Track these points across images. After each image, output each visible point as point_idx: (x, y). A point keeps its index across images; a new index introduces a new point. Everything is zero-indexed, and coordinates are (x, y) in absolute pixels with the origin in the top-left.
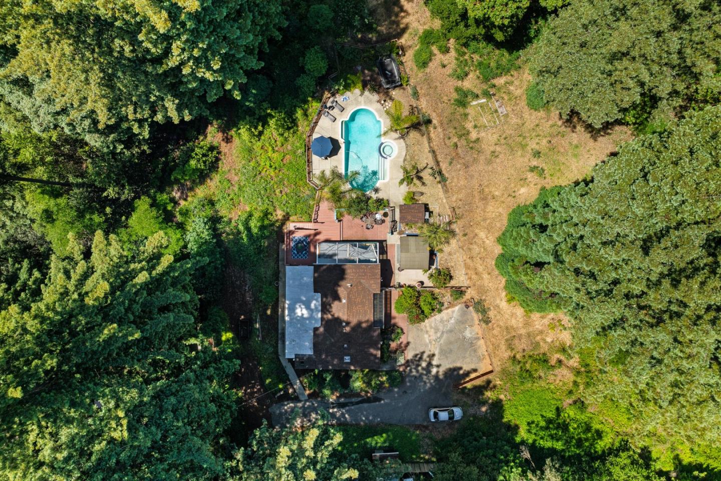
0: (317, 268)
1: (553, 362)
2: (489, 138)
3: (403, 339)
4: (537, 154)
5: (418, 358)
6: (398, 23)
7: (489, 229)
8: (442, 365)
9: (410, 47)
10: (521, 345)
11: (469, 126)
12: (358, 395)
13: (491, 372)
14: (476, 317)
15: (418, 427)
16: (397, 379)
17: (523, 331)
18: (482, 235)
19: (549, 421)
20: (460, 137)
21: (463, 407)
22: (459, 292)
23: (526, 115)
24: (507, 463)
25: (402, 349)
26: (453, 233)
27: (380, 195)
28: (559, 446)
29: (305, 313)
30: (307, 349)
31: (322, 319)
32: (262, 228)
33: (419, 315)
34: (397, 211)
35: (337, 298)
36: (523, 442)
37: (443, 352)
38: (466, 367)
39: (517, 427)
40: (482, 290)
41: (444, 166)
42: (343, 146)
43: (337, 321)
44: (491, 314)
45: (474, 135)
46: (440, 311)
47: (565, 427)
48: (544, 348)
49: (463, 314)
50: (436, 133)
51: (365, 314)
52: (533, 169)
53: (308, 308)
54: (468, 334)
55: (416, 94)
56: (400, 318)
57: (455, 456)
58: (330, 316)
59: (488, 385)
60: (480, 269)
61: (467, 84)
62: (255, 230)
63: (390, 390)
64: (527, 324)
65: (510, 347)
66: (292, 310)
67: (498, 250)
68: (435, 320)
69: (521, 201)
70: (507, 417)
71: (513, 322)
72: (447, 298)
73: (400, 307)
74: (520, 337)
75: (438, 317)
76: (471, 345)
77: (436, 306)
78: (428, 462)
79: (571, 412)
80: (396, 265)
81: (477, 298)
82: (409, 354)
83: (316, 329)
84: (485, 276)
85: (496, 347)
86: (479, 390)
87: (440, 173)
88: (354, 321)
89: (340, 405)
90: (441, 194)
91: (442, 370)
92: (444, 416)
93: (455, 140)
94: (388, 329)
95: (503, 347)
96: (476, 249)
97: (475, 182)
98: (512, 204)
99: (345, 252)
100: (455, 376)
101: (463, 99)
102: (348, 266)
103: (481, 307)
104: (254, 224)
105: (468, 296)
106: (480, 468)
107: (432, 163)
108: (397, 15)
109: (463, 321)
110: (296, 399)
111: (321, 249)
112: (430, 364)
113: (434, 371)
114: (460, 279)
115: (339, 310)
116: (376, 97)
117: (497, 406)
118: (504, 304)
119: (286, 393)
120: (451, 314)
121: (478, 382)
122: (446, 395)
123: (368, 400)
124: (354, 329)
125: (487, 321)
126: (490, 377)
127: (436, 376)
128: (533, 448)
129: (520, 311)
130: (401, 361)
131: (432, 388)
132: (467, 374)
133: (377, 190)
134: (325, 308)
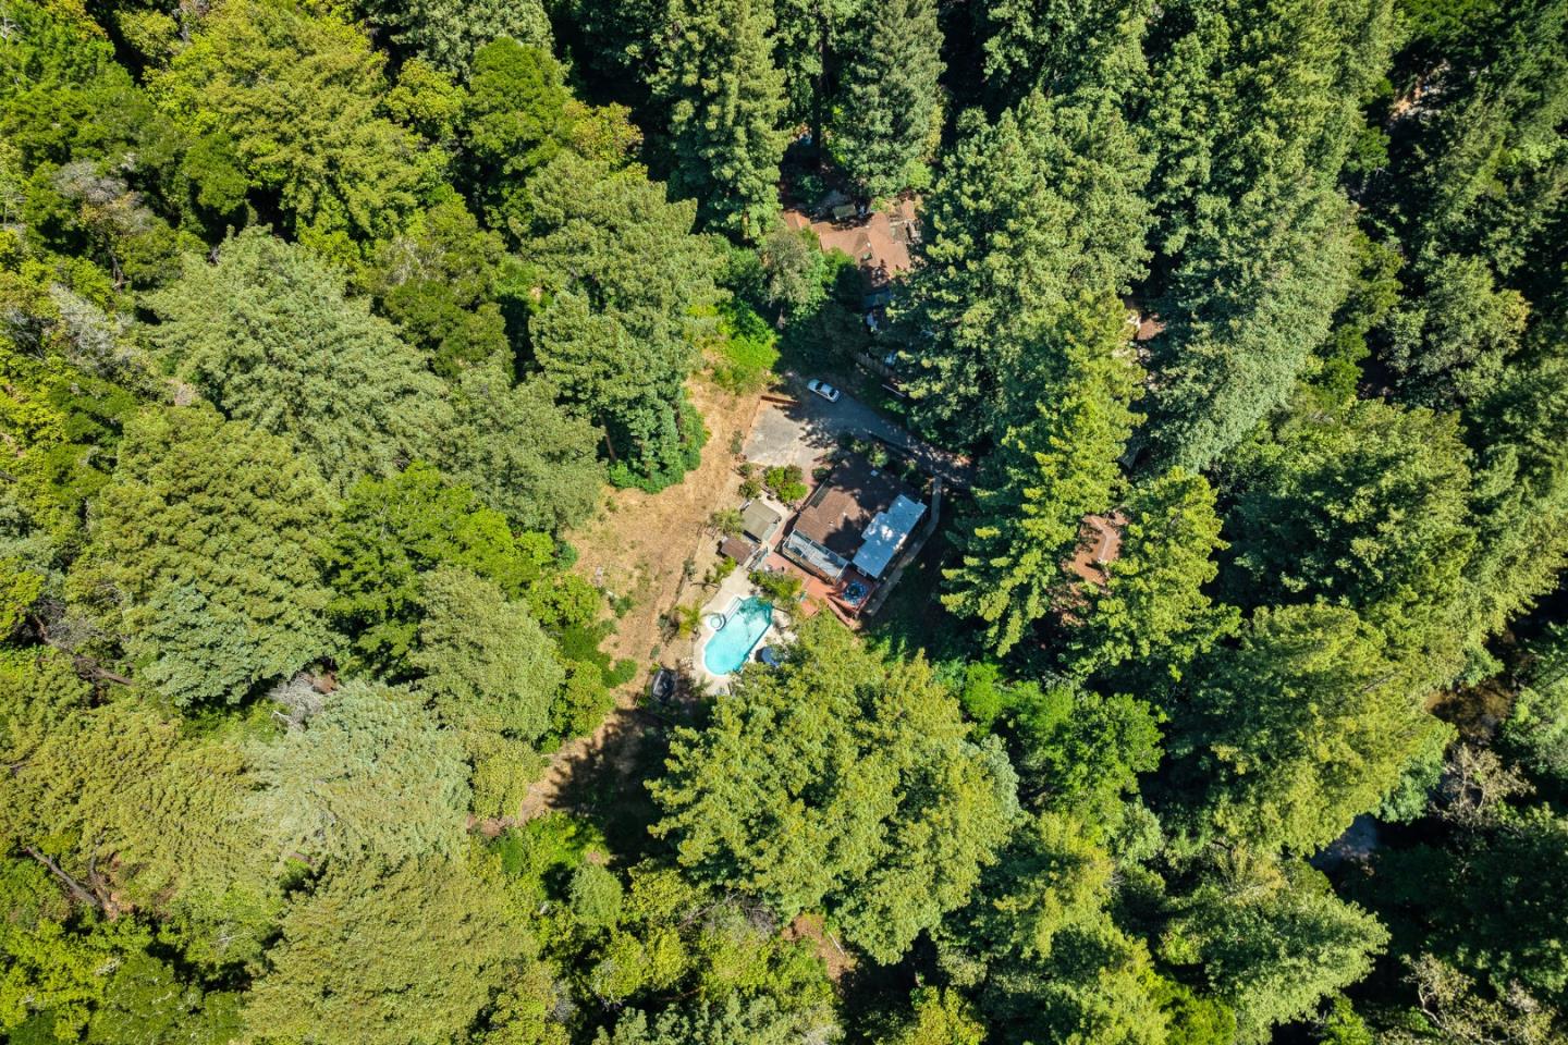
0: (850, 557)
1: (711, 371)
2: (627, 561)
3: (818, 465)
4: (601, 519)
5: (817, 444)
6: (621, 725)
7: (682, 496)
8: (800, 428)
9: (628, 693)
10: (725, 399)
11: (634, 584)
12: (887, 450)
13: (764, 398)
14: (745, 445)
15: (853, 396)
16: (845, 441)
17: (716, 407)
18: (691, 496)
19: (745, 334)
20: (649, 581)
21: (804, 387)
22: (744, 472)
23: (585, 552)
24: (800, 323)
25: (824, 459)
26: (713, 517)
27: (752, 586)
28: (752, 314)
29: (885, 529)
30: (902, 502)
31: (873, 515)
32: (879, 639)
33: (791, 473)
34: (746, 564)
35: (847, 522)
36: (778, 332)
37: (791, 436)
38: (781, 414)
39: (774, 346)
40: (724, 459)
41: (679, 574)
42: (754, 651)
43: (861, 503)
44: (730, 436)
45: (637, 573)
46: (771, 468)
47: (738, 323)
48: (709, 385)
49: (752, 454)
50: (665, 605)
51: (834, 495)
52: (613, 510)
53: (879, 532)
54: (761, 437)
55: (655, 651)
56: (808, 482)
57: (837, 350)
58: (866, 513)
59: (774, 388)
60: (713, 473)
61: (609, 614)
62: (888, 642)
63: (857, 436)
64: (708, 409)
65: (734, 404)
66: (895, 540)
67: (688, 475)
68: (780, 463)
69: (641, 495)
70: (776, 355)
71: (718, 418)
72: (756, 474)
73: (802, 490)
74: (721, 405)
75: (776, 465)
76: (765, 428)
77: (769, 474)
78: (863, 366)
79: (726, 330)
80: (781, 525)
81: (732, 457)
82: (821, 452)
83: (885, 511)
84: (713, 465)
85: (745, 411)
86: (782, 389)
87: (686, 570)
88: (847, 495)
89: (911, 454)
90: (699, 554)
91: (803, 424)
92: (826, 390)
93: (654, 583)
94: (822, 479)
95: (740, 408)
96: (705, 490)
97: (665, 539)
98: (650, 499)
99: (817, 558)
100: (795, 412)
101: (623, 606)
102: (820, 542)
103: (735, 447)
104: (884, 648)
105: (739, 464)
106: (823, 329)
107: (687, 584)
108: (616, 734)
109: (758, 449)
110: (946, 482)
111: (835, 573)
112: (809, 434)
113: (809, 428)
114: (736, 481)
115: (853, 511)
116: (693, 674)
117: (778, 368)
118: (716, 435)
119: (951, 491)
120: (761, 460)
121: (779, 396)
122: (813, 404)
123: (882, 441)
124: (851, 488)
125: (738, 434)
126: (767, 394)
127: (810, 422)
128: (772, 323)
129: (707, 421)
130: (830, 450)
131: (821, 415)
132: (783, 408)
133: (753, 592)
134: (865, 522)
